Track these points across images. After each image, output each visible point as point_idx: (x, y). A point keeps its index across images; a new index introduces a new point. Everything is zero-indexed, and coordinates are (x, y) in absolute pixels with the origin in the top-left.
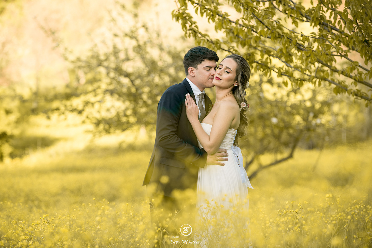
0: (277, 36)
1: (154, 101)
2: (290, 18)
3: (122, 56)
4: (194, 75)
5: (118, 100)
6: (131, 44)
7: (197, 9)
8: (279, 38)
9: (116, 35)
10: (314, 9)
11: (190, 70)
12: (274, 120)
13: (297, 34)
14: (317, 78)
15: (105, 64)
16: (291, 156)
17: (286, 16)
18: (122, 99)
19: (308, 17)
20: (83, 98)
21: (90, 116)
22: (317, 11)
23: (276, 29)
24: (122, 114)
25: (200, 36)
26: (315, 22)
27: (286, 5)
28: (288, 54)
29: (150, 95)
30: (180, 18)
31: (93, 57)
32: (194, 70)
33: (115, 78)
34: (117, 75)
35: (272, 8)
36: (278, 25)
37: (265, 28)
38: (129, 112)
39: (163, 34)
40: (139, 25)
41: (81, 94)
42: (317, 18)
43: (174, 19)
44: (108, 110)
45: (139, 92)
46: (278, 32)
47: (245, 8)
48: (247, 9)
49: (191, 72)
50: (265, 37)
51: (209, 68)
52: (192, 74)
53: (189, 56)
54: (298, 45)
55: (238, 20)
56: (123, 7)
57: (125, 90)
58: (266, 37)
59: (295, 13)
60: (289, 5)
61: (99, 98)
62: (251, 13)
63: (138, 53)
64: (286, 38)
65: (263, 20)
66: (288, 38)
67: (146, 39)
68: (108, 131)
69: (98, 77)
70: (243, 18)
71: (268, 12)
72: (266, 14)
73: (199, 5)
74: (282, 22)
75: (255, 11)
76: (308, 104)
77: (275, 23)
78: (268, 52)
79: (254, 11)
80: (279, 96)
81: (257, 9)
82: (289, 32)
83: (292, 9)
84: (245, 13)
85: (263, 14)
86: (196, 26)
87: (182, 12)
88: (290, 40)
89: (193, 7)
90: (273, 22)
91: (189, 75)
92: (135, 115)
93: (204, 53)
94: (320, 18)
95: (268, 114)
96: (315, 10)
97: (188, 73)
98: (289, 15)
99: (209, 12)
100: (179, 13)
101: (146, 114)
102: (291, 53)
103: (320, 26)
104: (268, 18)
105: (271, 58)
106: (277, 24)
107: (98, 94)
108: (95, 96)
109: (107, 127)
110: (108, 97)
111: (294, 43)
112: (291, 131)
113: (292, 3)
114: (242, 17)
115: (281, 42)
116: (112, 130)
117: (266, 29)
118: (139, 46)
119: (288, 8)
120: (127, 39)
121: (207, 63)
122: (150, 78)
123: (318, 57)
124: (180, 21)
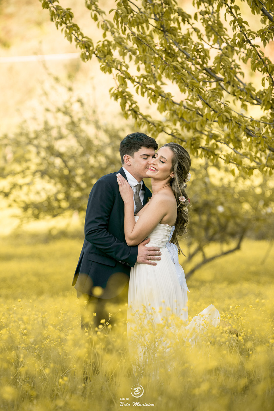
0: (225, 120)
1: (89, 185)
2: (239, 100)
3: (54, 133)
4: (130, 164)
5: (49, 182)
6: (63, 120)
7: (138, 88)
8: (227, 122)
9: (48, 110)
10: (266, 91)
11: (126, 158)
12: (220, 209)
13: (247, 119)
14: (268, 166)
15: (35, 142)
16: (238, 248)
17: (234, 98)
18: (53, 181)
19: (259, 100)
20: (10, 179)
21: (17, 200)
22: (268, 93)
23: (224, 112)
24: (52, 198)
25: (140, 117)
26: (266, 106)
27: (235, 86)
28: (236, 140)
29: (84, 177)
30: (119, 97)
31: (21, 134)
32: (130, 158)
33: (47, 158)
34: (48, 155)
35: (219, 89)
36: (225, 109)
37: (211, 111)
38: (61, 196)
39: (99, 110)
40: (74, 99)
41: (8, 175)
42: (268, 102)
43: (113, 98)
44: (38, 193)
45: (72, 174)
46: (226, 116)
47: (190, 88)
48: (192, 90)
49: (127, 161)
50: (211, 121)
51: (146, 157)
52: (128, 162)
53: (125, 143)
54: (247, 130)
55: (182, 101)
56: (57, 79)
57: (56, 171)
58: (213, 121)
59: (245, 95)
60: (239, 86)
61: (27, 180)
62: (197, 94)
63: (72, 130)
64: (234, 122)
65: (210, 102)
66: (236, 123)
67: (80, 115)
68: (37, 217)
69: (27, 156)
70: (188, 99)
71: (215, 94)
72: (213, 96)
73: (140, 84)
74: (231, 105)
75: (202, 91)
76: (258, 191)
77: (222, 106)
78: (215, 137)
79: (200, 92)
80: (226, 181)
81: (203, 90)
82: (237, 116)
83: (242, 91)
84: (190, 94)
85: (210, 96)
86: (137, 107)
87: (121, 91)
88: (238, 125)
89: (133, 85)
90: (220, 105)
91: (125, 164)
92: (67, 199)
93: (141, 140)
94: (271, 100)
95: (214, 201)
96: (267, 93)
97: (124, 162)
98: (238, 98)
99: (150, 91)
100: (118, 91)
101: (80, 199)
102: (239, 139)
103: (272, 110)
104: (215, 100)
105: (218, 143)
106: (225, 107)
107: (27, 175)
108: (24, 177)
109: (36, 212)
110: (38, 179)
111: (243, 128)
112: (238, 221)
113: (241, 84)
114: (186, 98)
115: (229, 127)
116: (41, 215)
117: (212, 113)
118: (73, 123)
119: (237, 90)
120: (60, 115)
121: (144, 151)
122: (84, 159)
123: (269, 144)
124: (120, 100)
